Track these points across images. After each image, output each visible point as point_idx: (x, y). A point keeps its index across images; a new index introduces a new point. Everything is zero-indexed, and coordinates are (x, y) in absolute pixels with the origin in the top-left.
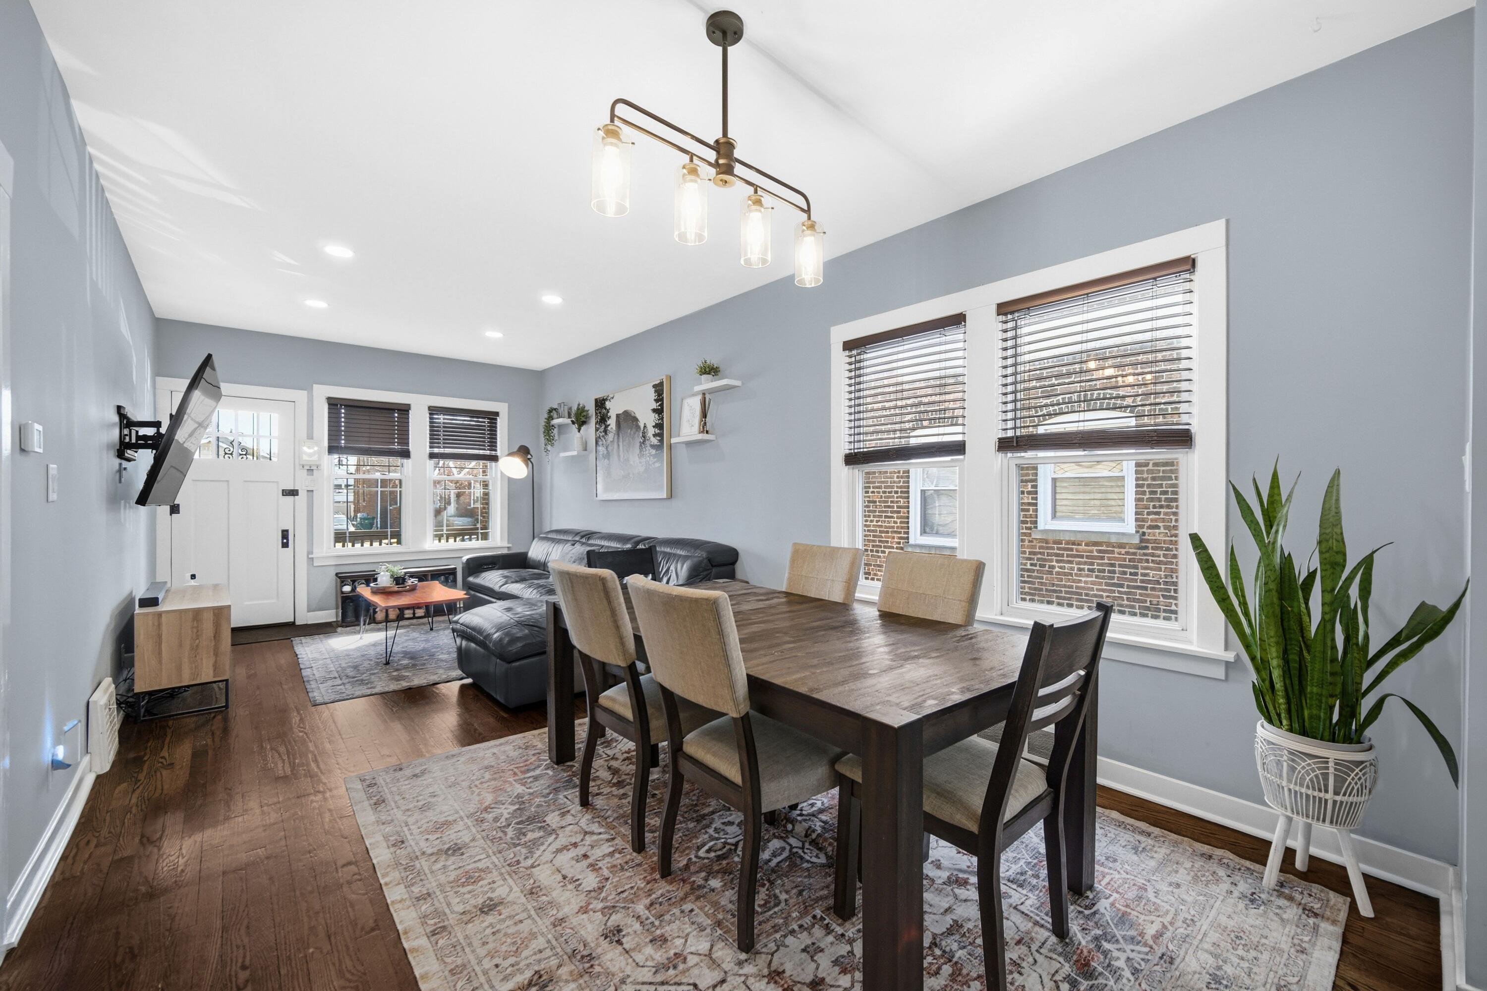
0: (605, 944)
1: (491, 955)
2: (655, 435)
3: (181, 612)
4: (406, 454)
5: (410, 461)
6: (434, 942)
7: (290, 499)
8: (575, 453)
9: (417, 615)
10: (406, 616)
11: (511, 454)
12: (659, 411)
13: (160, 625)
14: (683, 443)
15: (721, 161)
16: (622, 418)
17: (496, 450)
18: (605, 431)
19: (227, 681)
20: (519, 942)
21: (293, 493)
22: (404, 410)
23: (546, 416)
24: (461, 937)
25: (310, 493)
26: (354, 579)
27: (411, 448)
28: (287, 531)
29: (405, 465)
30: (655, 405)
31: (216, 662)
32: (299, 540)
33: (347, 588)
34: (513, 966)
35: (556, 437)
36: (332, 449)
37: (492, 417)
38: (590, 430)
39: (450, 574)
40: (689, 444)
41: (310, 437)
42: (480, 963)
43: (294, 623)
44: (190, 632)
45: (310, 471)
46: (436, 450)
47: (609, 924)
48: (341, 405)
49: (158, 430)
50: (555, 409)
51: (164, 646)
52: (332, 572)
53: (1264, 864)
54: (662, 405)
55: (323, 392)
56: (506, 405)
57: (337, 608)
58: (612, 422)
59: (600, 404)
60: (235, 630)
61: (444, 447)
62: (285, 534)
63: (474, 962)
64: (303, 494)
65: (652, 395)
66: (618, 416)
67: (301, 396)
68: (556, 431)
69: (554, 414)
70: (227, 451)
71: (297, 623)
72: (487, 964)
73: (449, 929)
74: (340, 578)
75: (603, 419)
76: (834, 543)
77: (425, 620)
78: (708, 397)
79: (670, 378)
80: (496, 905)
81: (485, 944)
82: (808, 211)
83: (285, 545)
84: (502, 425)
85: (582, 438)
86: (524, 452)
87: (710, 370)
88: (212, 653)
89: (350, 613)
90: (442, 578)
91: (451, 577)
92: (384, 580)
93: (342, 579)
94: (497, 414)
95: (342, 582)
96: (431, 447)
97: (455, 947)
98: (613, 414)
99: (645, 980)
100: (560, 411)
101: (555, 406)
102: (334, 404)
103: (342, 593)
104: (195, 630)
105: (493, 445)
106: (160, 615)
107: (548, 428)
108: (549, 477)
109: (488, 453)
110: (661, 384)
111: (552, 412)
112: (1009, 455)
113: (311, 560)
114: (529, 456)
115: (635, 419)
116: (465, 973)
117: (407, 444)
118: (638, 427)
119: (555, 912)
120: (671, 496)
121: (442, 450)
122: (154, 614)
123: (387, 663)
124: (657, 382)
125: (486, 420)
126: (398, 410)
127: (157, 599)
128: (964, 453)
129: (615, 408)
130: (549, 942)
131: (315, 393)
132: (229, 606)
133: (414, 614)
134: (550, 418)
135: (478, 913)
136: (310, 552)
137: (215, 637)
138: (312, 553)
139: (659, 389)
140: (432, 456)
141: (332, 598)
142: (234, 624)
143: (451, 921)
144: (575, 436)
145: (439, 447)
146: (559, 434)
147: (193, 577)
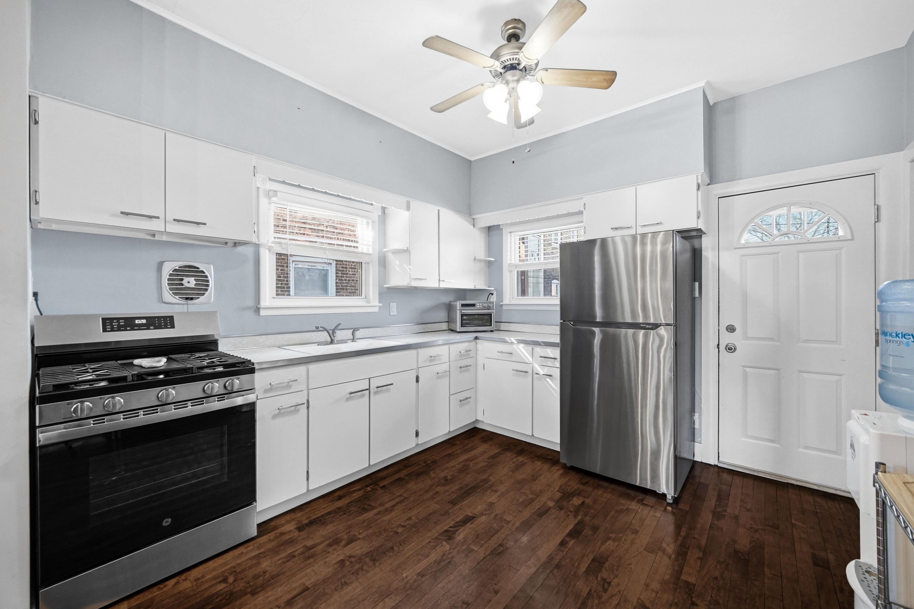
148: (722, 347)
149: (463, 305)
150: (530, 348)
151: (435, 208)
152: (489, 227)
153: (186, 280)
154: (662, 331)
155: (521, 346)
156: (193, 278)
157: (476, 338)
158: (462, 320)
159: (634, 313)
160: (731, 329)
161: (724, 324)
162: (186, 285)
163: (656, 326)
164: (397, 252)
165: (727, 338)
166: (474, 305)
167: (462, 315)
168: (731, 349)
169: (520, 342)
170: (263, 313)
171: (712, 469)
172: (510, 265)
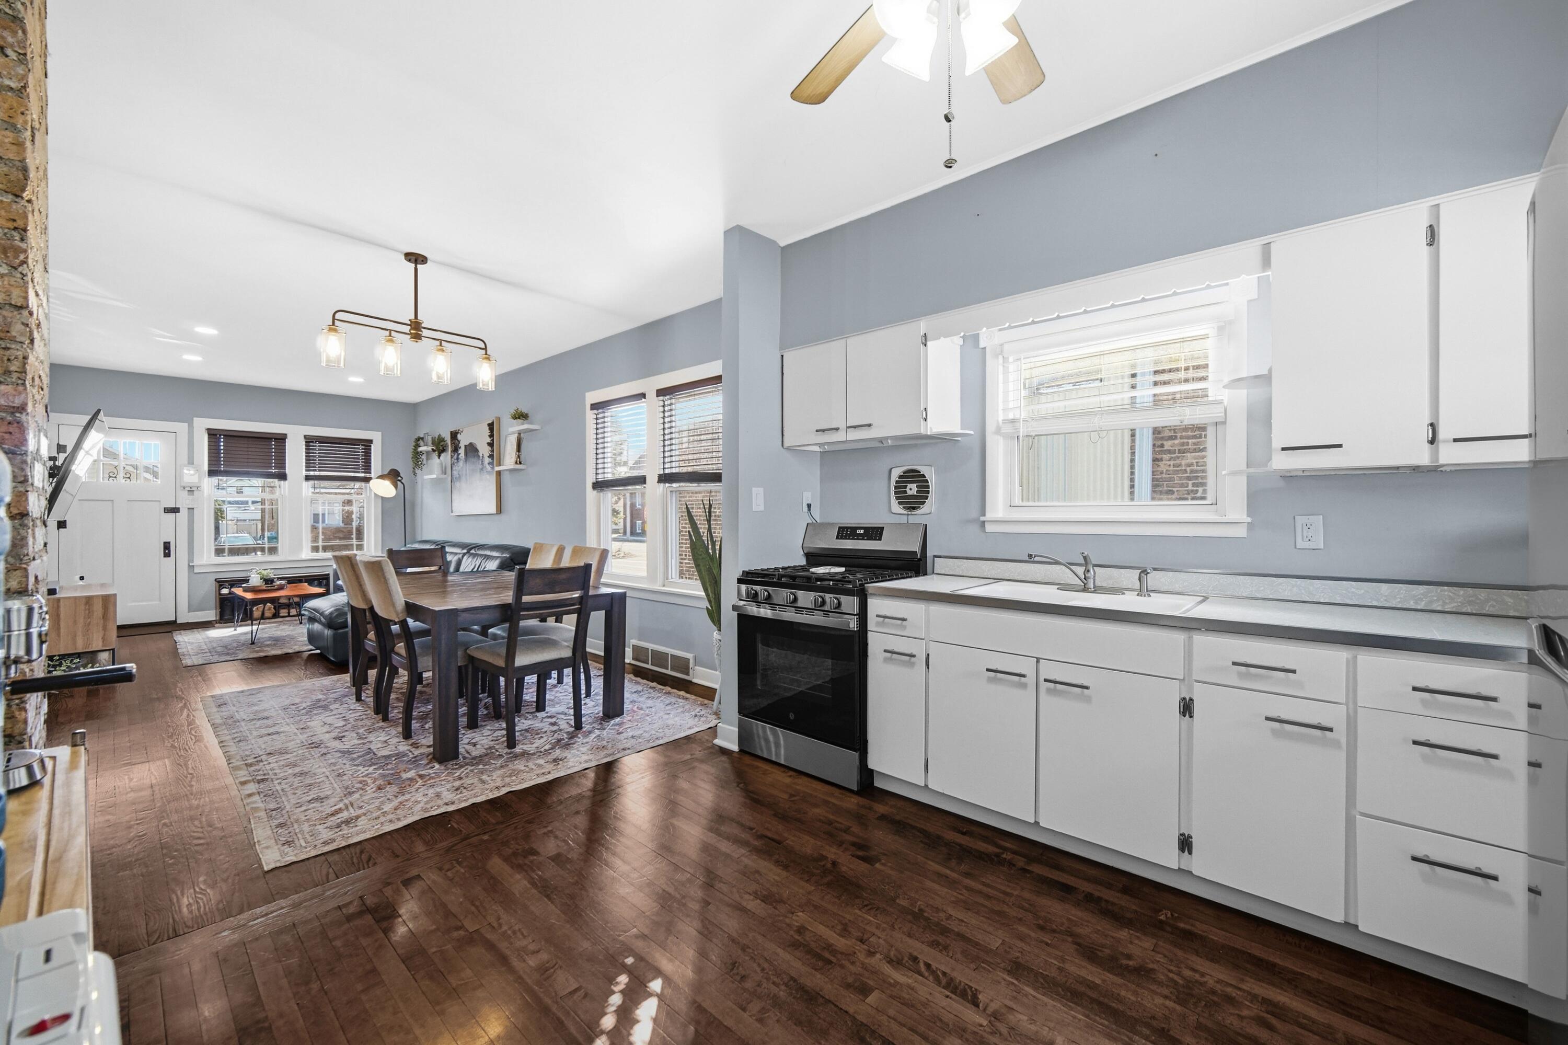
2: (489, 464)
3: (75, 598)
4: (283, 477)
5: (287, 482)
7: (172, 516)
8: (434, 476)
9: (291, 614)
10: (281, 615)
11: (381, 477)
12: (491, 445)
13: (58, 607)
14: (507, 470)
15: (412, 331)
16: (468, 447)
17: (370, 473)
18: (458, 459)
19: (113, 650)
21: (175, 510)
22: (281, 439)
23: (414, 444)
25: (191, 510)
26: (234, 583)
27: (287, 471)
28: (169, 543)
29: (282, 486)
30: (489, 440)
31: (104, 635)
32: (181, 550)
33: (225, 591)
35: (425, 462)
36: (211, 473)
37: (367, 444)
38: (446, 457)
39: (323, 579)
40: (511, 471)
41: (191, 462)
43: (175, 622)
44: (83, 613)
45: (191, 491)
46: (312, 473)
48: (220, 435)
49: (54, 463)
50: (422, 439)
51: (62, 624)
52: (212, 578)
53: (713, 701)
54: (493, 440)
55: (202, 424)
56: (380, 433)
57: (216, 609)
58: (462, 451)
59: (454, 435)
60: (120, 628)
61: (319, 471)
62: (167, 546)
64: (184, 513)
65: (487, 432)
66: (465, 446)
67: (182, 427)
68: (424, 457)
69: (421, 443)
70: (111, 475)
71: (178, 622)
74: (218, 582)
75: (456, 449)
76: (588, 545)
77: (297, 618)
78: (522, 435)
79: (499, 419)
82: (485, 349)
83: (167, 554)
84: (376, 451)
85: (442, 464)
86: (394, 476)
87: (521, 416)
88: (101, 629)
89: (228, 612)
90: (316, 582)
91: (324, 582)
92: (255, 580)
93: (221, 583)
94: (371, 441)
95: (221, 585)
96: (306, 471)
98: (462, 445)
100: (425, 439)
101: (422, 436)
102: (213, 434)
103: (220, 594)
104: (87, 612)
105: (367, 468)
106: (59, 600)
107: (417, 455)
108: (420, 496)
109: (362, 475)
110: (493, 423)
111: (418, 439)
112: (667, 485)
113: (191, 568)
114: (400, 478)
115: (477, 451)
117: (284, 468)
118: (479, 456)
120: (500, 509)
121: (317, 473)
122: (54, 599)
123: (253, 643)
124: (490, 422)
125: (361, 447)
126: (275, 439)
127: (55, 590)
128: (645, 483)
129: (464, 440)
131: (195, 425)
132: (115, 595)
133: (289, 613)
134: (417, 446)
136: (191, 559)
137: (103, 617)
138: (193, 561)
139: (491, 426)
140: (308, 478)
141: (212, 600)
142: (120, 622)
144: (435, 461)
145: (315, 470)
146: (427, 459)
147: (82, 578)
153: (909, 486)
156: (915, 485)
162: (909, 493)
170: (989, 528)
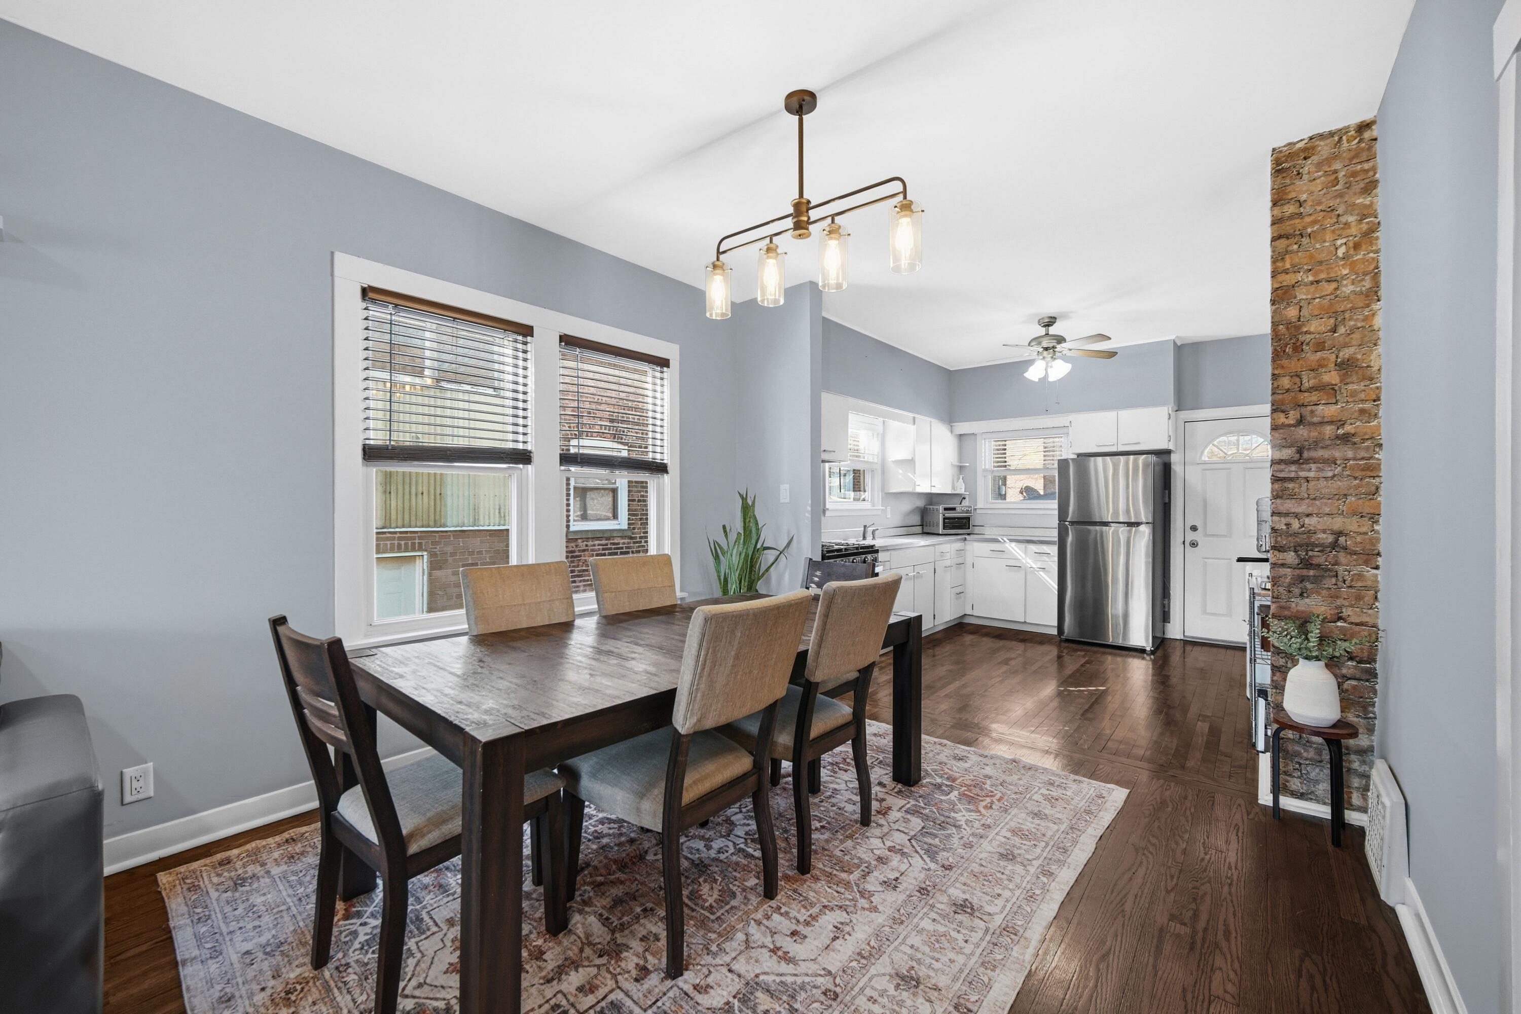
0: (901, 887)
1: (960, 951)
6: (978, 1004)
20: (934, 938)
24: (958, 985)
34: (959, 932)
42: (972, 954)
47: (881, 889)
63: (974, 959)
72: (968, 949)
73: (955, 1000)
80: (903, 978)
81: (952, 961)
97: (970, 983)
99: (920, 859)
112: (565, 469)
116: (987, 959)
119: (887, 929)
130: (922, 919)
135: (922, 987)
143: (946, 1005)
148: (1187, 544)
149: (945, 509)
150: (1023, 546)
151: (929, 419)
152: (961, 435)
154: (1142, 528)
155: (1013, 544)
157: (965, 539)
158: (944, 523)
159: (1116, 513)
160: (1194, 528)
161: (1189, 524)
163: (1138, 524)
164: (900, 463)
165: (1191, 535)
166: (954, 509)
167: (944, 519)
168: (1194, 544)
169: (1011, 541)
171: (1178, 643)
172: (985, 470)
